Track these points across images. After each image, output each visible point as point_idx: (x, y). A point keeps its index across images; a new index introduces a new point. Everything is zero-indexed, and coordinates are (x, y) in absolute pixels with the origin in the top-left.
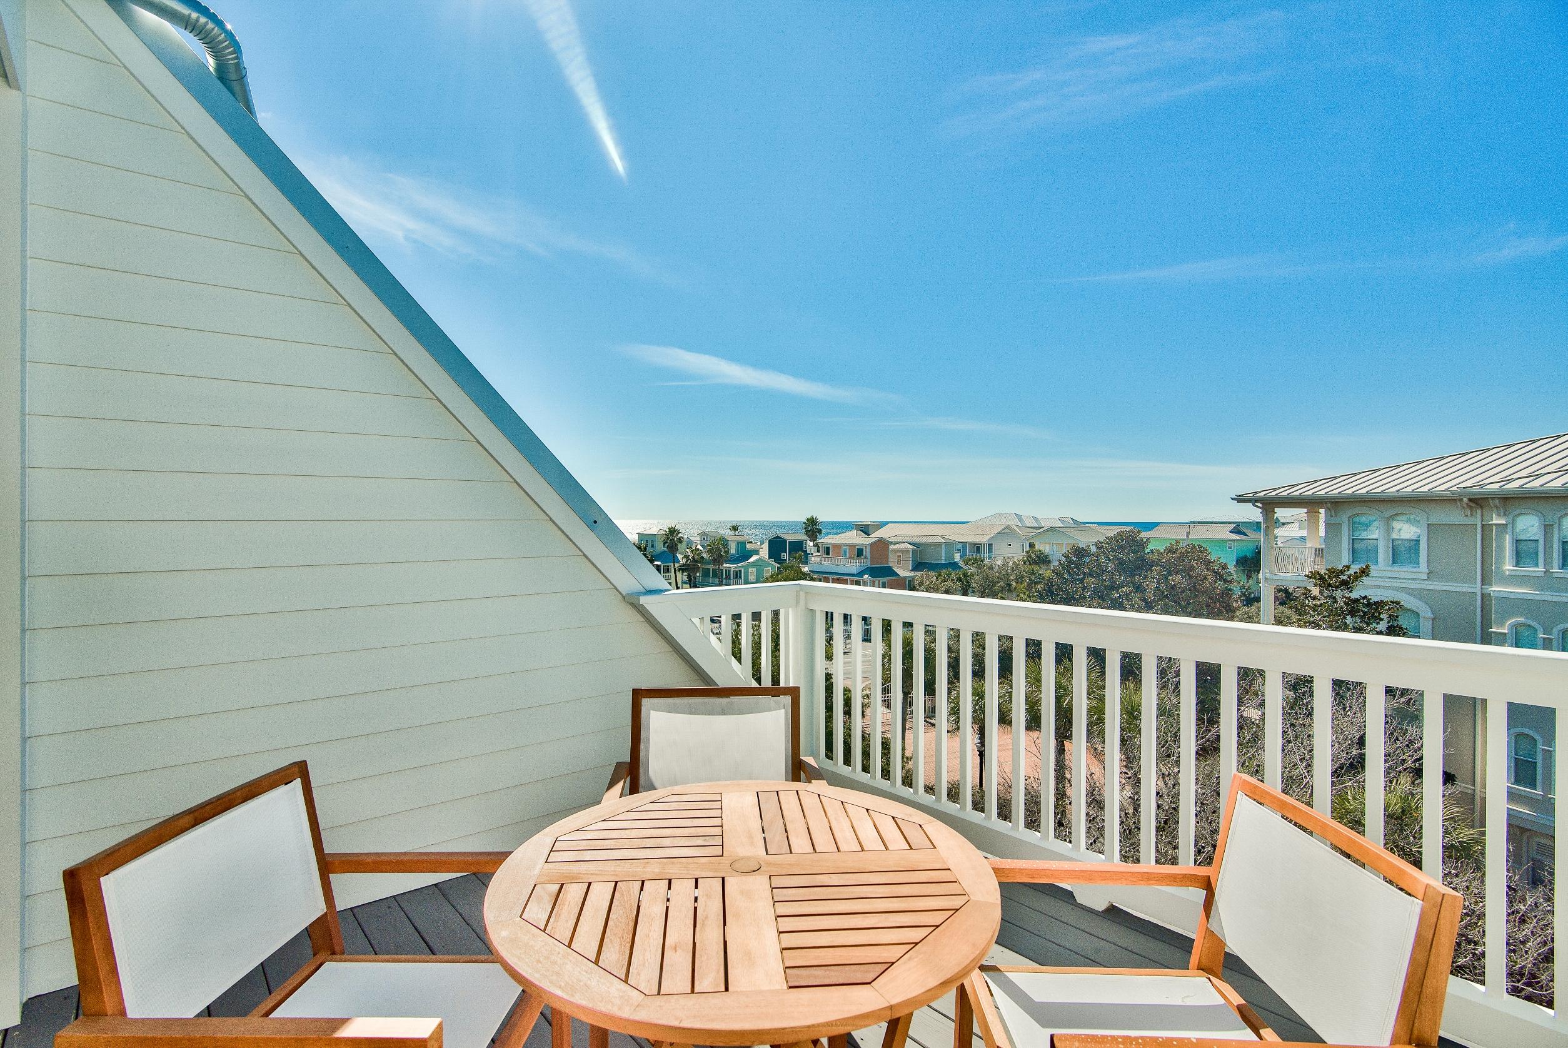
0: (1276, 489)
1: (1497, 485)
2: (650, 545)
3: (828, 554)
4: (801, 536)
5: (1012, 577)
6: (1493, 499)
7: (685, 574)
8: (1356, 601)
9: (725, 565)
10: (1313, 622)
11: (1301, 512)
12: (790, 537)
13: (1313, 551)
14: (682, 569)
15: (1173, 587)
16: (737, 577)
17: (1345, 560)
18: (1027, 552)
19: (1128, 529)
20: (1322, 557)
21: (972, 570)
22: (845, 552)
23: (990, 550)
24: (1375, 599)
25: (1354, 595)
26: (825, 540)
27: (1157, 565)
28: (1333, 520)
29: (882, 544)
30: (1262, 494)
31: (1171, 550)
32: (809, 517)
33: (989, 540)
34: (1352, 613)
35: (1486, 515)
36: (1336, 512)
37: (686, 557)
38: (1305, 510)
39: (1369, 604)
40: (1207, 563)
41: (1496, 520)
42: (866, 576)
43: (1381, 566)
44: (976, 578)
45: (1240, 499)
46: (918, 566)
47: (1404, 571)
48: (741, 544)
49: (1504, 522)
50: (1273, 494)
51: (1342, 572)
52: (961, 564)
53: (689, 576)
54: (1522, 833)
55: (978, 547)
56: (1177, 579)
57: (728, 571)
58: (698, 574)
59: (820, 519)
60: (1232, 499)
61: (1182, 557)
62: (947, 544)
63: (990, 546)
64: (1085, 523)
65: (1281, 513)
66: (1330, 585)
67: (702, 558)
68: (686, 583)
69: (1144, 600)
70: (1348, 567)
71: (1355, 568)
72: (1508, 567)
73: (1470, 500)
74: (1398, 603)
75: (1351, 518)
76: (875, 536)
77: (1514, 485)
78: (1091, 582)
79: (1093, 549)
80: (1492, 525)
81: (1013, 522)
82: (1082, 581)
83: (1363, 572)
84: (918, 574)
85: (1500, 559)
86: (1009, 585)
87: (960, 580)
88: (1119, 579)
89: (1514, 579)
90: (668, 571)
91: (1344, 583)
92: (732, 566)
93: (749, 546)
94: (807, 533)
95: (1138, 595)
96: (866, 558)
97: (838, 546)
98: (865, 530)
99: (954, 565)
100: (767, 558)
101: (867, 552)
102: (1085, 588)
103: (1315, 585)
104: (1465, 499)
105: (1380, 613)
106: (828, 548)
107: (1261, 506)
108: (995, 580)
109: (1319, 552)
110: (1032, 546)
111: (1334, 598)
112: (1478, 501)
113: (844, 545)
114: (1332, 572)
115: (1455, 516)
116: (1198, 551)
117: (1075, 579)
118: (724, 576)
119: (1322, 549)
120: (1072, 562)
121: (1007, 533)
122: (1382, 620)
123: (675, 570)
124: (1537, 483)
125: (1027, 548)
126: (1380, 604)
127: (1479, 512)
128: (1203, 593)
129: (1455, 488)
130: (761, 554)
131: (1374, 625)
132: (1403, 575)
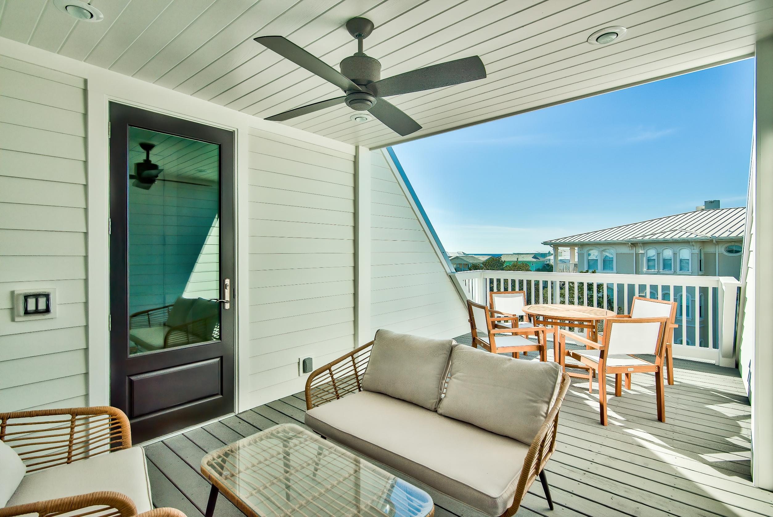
0: (559, 239)
1: (641, 238)
6: (640, 243)
11: (568, 249)
13: (573, 264)
17: (586, 268)
20: (577, 267)
28: (582, 252)
30: (554, 241)
35: (637, 250)
36: (582, 249)
38: (570, 248)
41: (641, 251)
43: (599, 270)
45: (545, 243)
49: (643, 252)
50: (558, 241)
60: (542, 243)
64: (468, 254)
65: (560, 249)
72: (645, 270)
73: (631, 244)
75: (589, 251)
77: (646, 238)
80: (639, 253)
85: (642, 268)
104: (630, 243)
107: (553, 246)
112: (634, 244)
115: (625, 250)
119: (577, 264)
124: (655, 237)
127: (635, 248)
129: (626, 239)
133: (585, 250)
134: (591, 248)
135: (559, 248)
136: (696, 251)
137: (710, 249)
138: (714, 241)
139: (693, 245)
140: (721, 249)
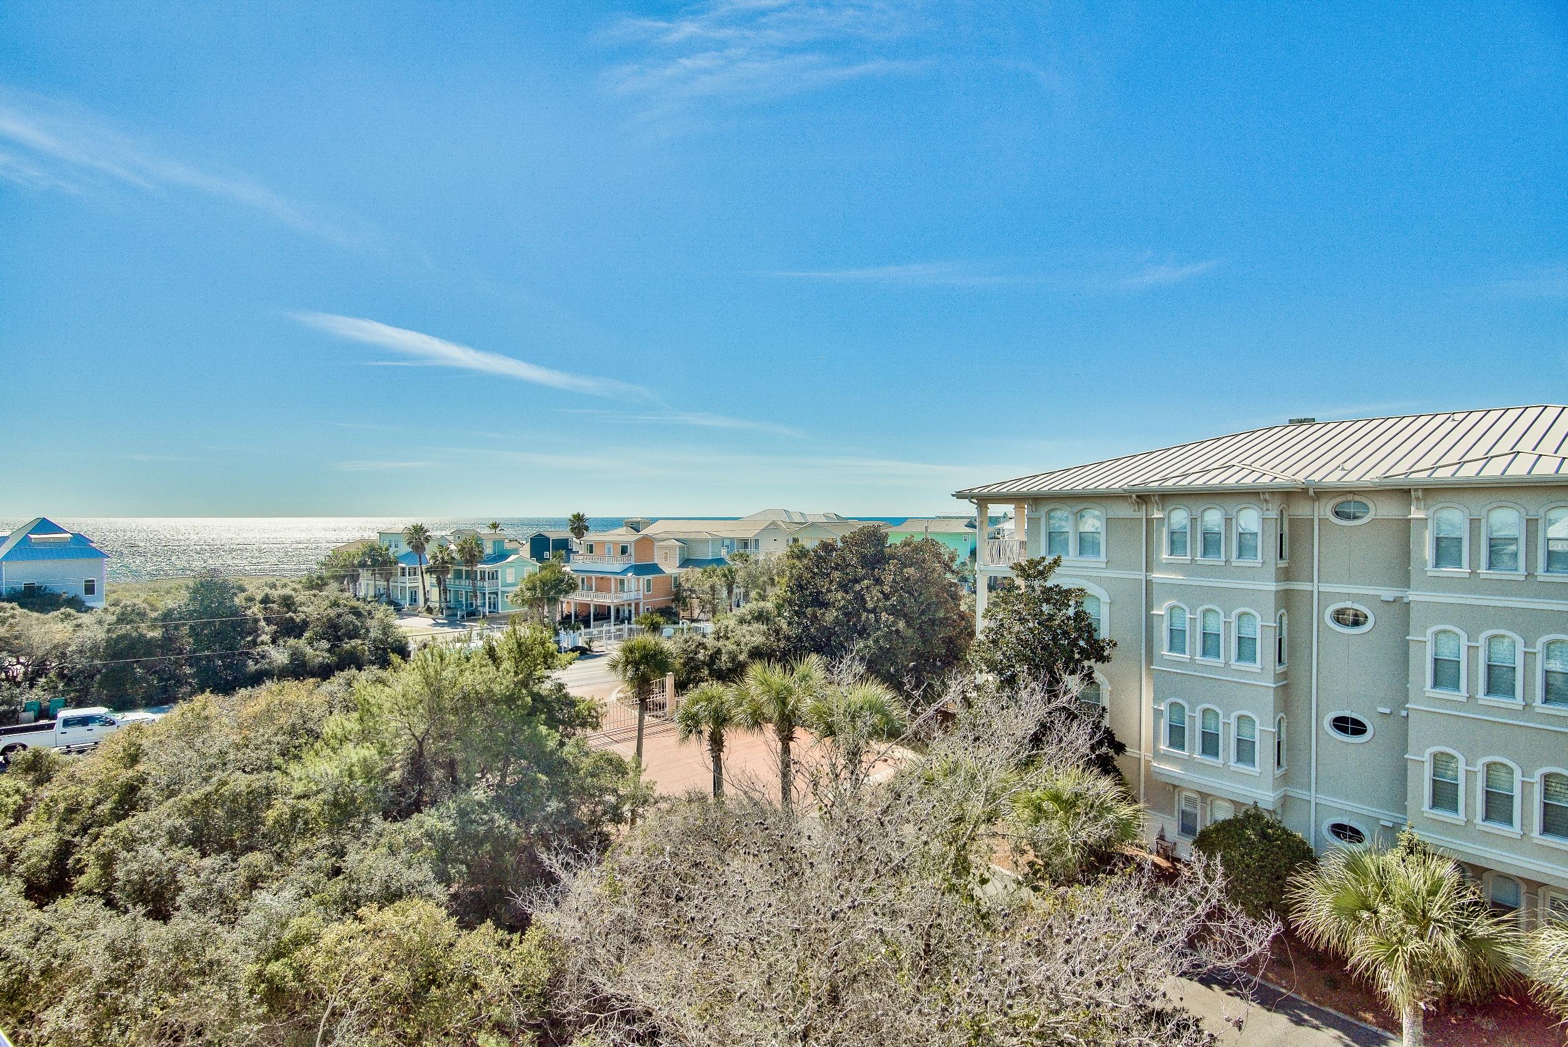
0: (987, 486)
1: (1156, 484)
2: (393, 544)
3: (591, 552)
4: (565, 533)
5: (774, 572)
6: (1154, 495)
7: (433, 576)
8: (1051, 589)
9: (479, 566)
10: (1015, 611)
11: (1010, 508)
12: (553, 535)
13: (1018, 543)
14: (430, 571)
15: (908, 579)
16: (493, 578)
17: (1043, 552)
18: (791, 547)
19: (870, 523)
20: (1025, 549)
21: (738, 565)
22: (609, 549)
23: (757, 547)
24: (1065, 587)
25: (1049, 584)
26: (590, 537)
27: (894, 558)
28: (1035, 515)
29: (647, 542)
30: (976, 491)
31: (906, 544)
32: (575, 513)
33: (756, 535)
34: (1047, 601)
35: (1149, 510)
36: (1036, 506)
37: (435, 557)
38: (1013, 506)
39: (1060, 593)
40: (938, 556)
41: (1157, 515)
42: (630, 574)
43: (1071, 557)
44: (740, 573)
45: (960, 495)
46: (685, 563)
47: (1089, 560)
48: (498, 543)
49: (1163, 516)
50: (986, 491)
51: (1039, 563)
52: (727, 558)
53: (438, 579)
54: (1174, 789)
55: (745, 543)
56: (910, 571)
57: (483, 573)
58: (449, 576)
59: (587, 516)
60: (953, 495)
61: (917, 549)
62: (713, 540)
63: (757, 541)
65: (993, 509)
66: (1029, 576)
67: (453, 558)
68: (434, 586)
69: (882, 592)
70: (1044, 558)
71: (1049, 559)
72: (1165, 556)
73: (1138, 496)
74: (1082, 590)
75: (1048, 513)
76: (643, 532)
77: (1170, 483)
78: (836, 575)
79: (840, 544)
80: (1154, 518)
81: (780, 519)
82: (828, 575)
83: (1055, 563)
84: (684, 570)
85: (1160, 552)
86: (772, 580)
87: (725, 576)
88: (861, 572)
89: (1170, 567)
90: (415, 574)
91: (1041, 573)
92: (487, 567)
93: (508, 546)
94: (573, 530)
95: (878, 587)
96: (630, 555)
97: (603, 543)
98: (635, 526)
99: (720, 561)
100: (529, 556)
101: (631, 550)
102: (831, 581)
103: (1017, 576)
104: (1134, 496)
105: (1068, 600)
106: (591, 546)
107: (976, 502)
108: (758, 574)
109: (1023, 544)
110: (795, 540)
111: (1033, 587)
112: (1143, 498)
113: (610, 542)
114: (1033, 564)
115: (1125, 511)
116: (930, 545)
117: (824, 573)
118: (479, 578)
119: (1025, 542)
120: (820, 557)
121: (773, 527)
122: (1070, 606)
123: (422, 573)
124: (1185, 482)
125: (791, 543)
126: (1069, 592)
127: (1144, 507)
128: (933, 583)
129: (1126, 486)
130: (521, 553)
131: (1064, 611)
132: (1086, 564)
133: (1043, 511)
134: (1052, 506)
135: (989, 505)
136: (1273, 514)
137: (1302, 510)
138: (1311, 492)
139: (1266, 501)
140: (1325, 509)
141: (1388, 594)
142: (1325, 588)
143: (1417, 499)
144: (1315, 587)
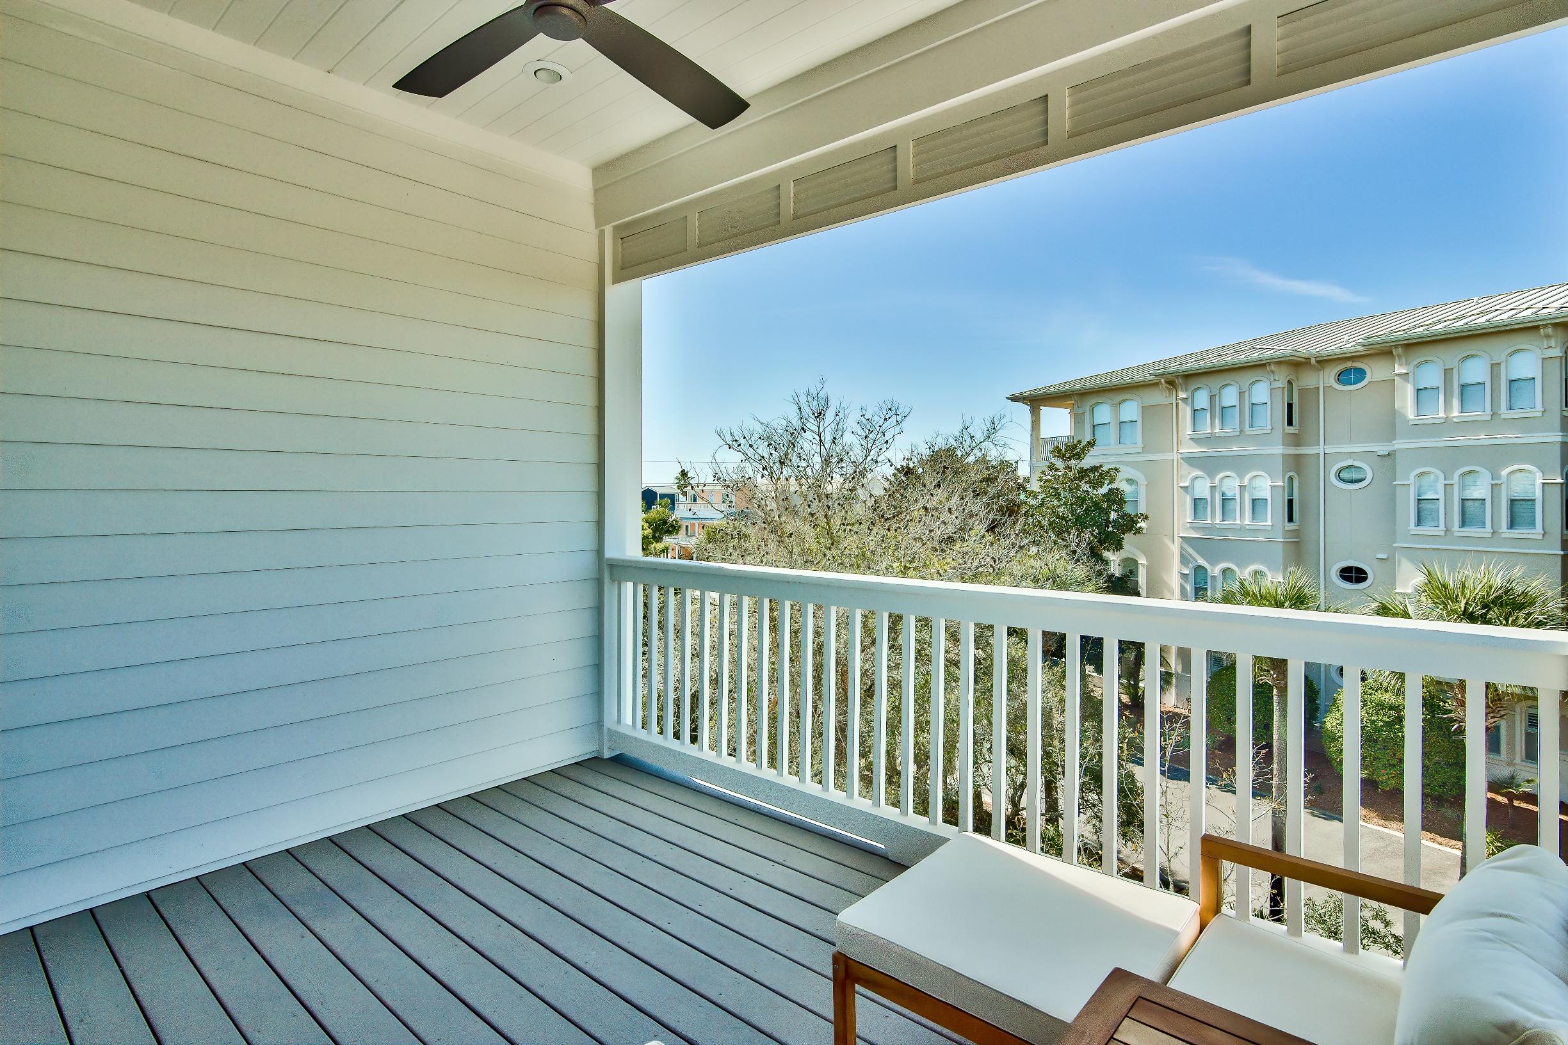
136: (1281, 383)
137: (1309, 380)
138: (1313, 361)
139: (1272, 372)
140: (1329, 377)
141: (1382, 449)
142: (1330, 450)
143: (1399, 356)
144: (1320, 450)
